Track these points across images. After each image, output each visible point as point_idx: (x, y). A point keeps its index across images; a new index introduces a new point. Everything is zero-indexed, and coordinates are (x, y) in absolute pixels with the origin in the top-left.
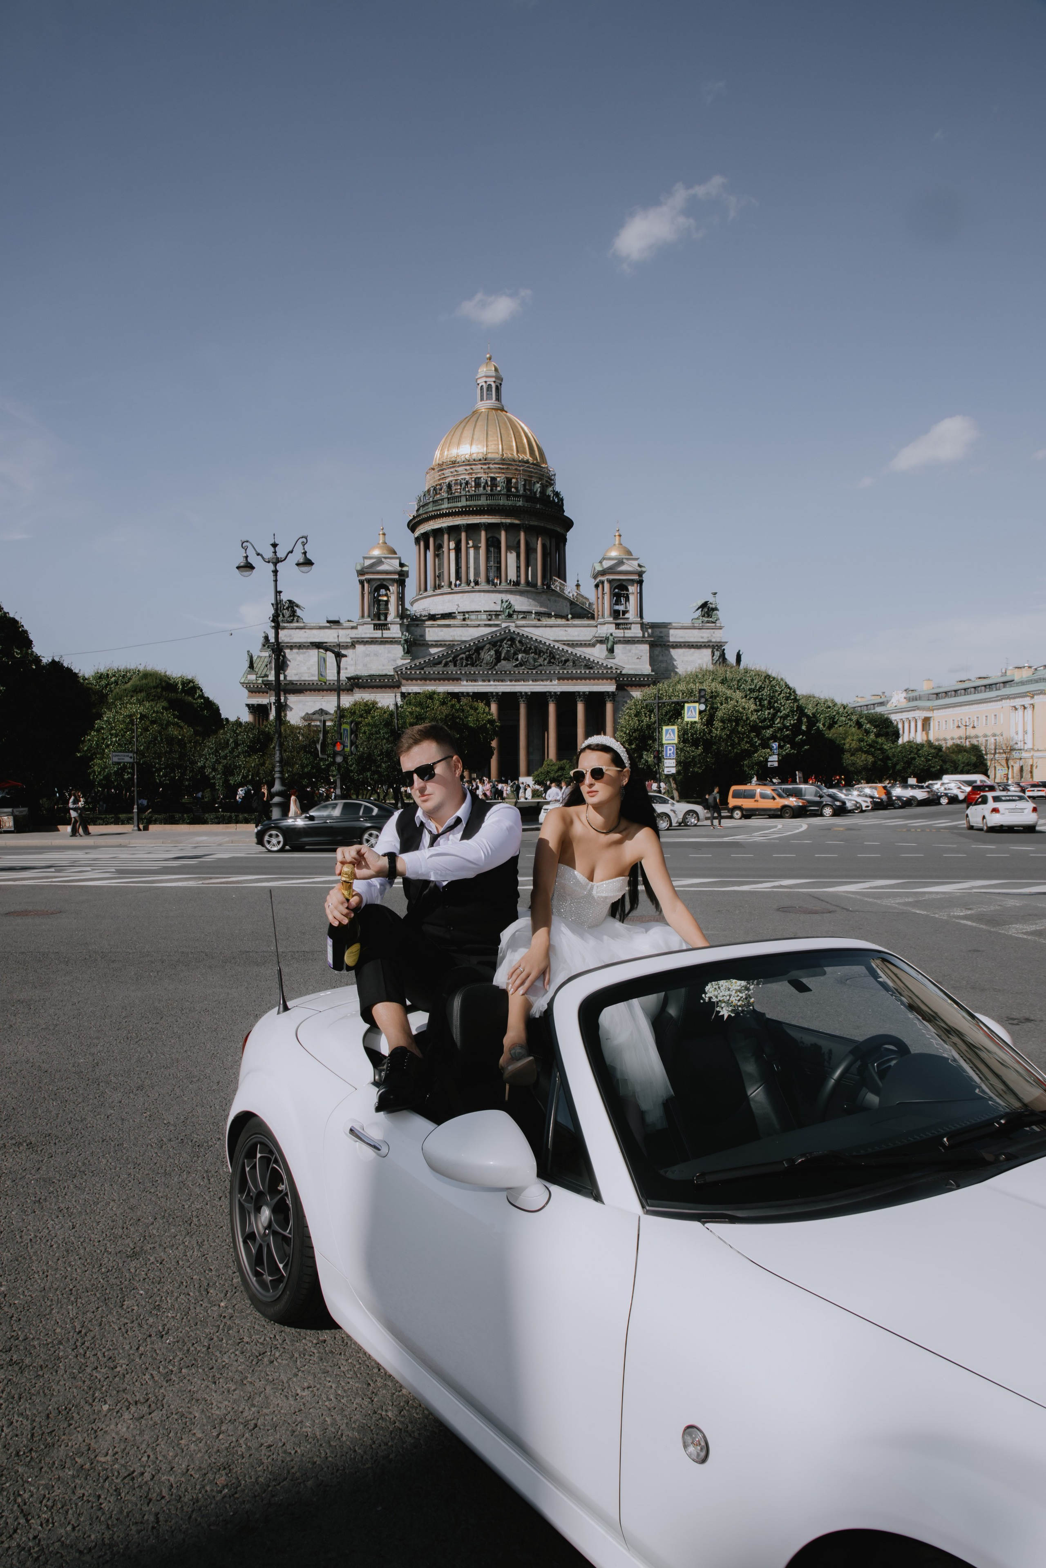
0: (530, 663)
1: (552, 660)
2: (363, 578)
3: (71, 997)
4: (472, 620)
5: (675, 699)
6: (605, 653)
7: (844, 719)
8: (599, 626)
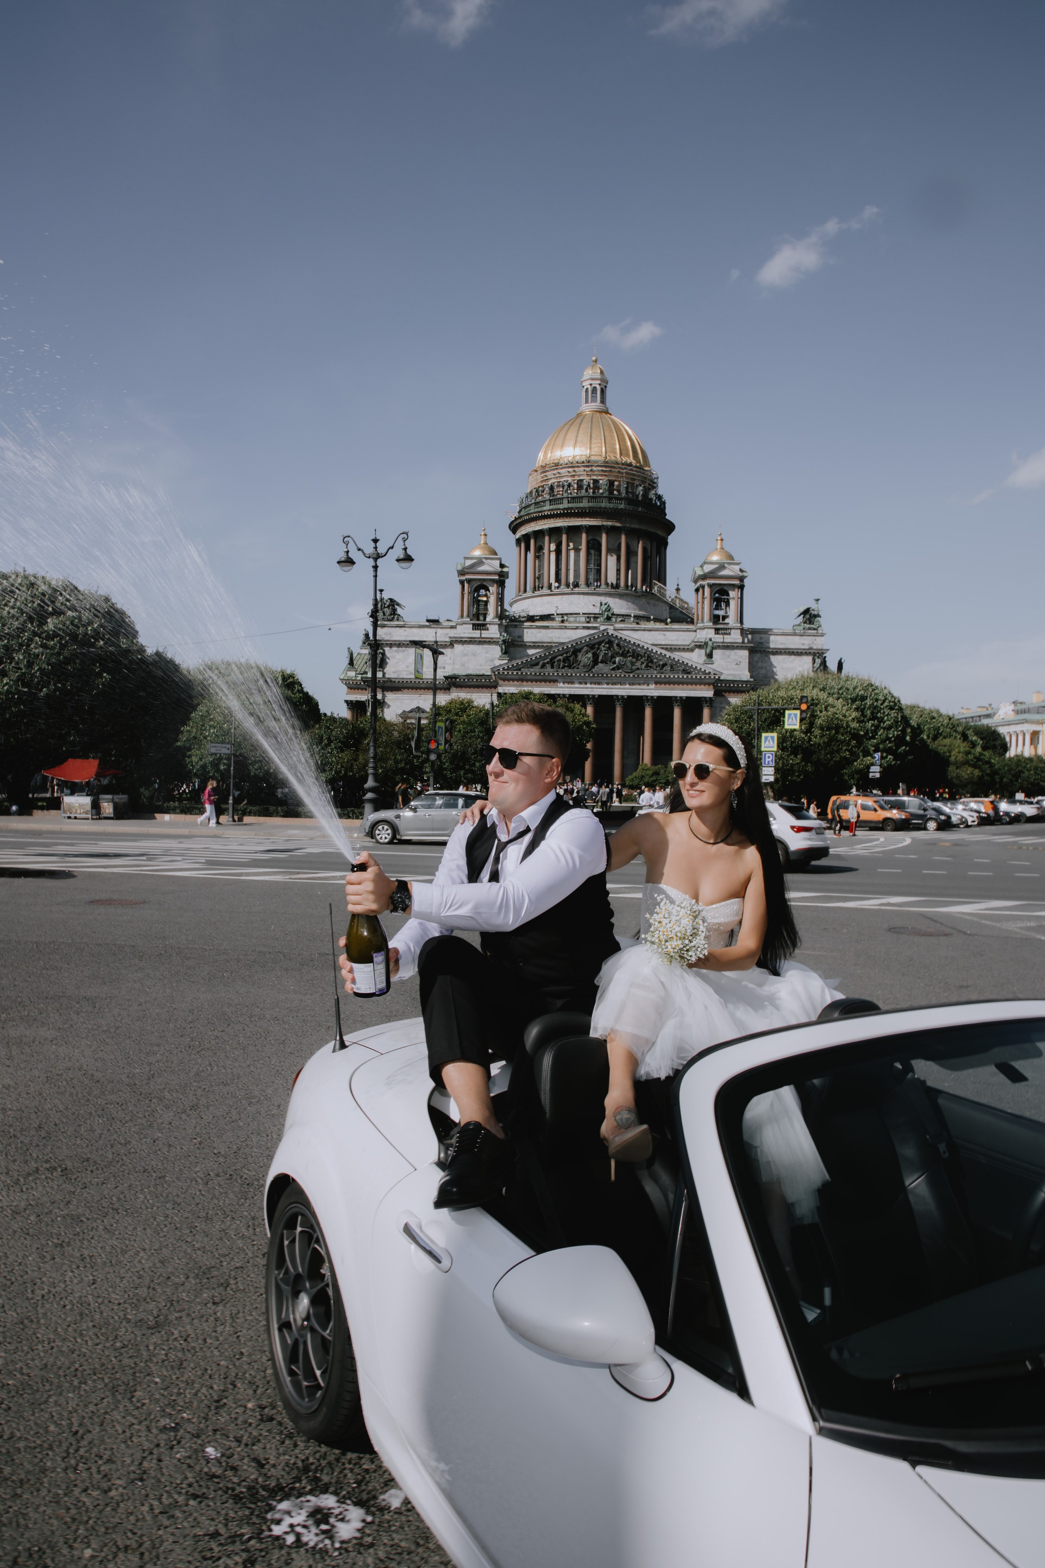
0: (627, 667)
1: (650, 664)
2: (463, 578)
3: (139, 996)
4: (570, 622)
5: (774, 706)
6: (704, 658)
7: (949, 730)
8: (698, 631)
